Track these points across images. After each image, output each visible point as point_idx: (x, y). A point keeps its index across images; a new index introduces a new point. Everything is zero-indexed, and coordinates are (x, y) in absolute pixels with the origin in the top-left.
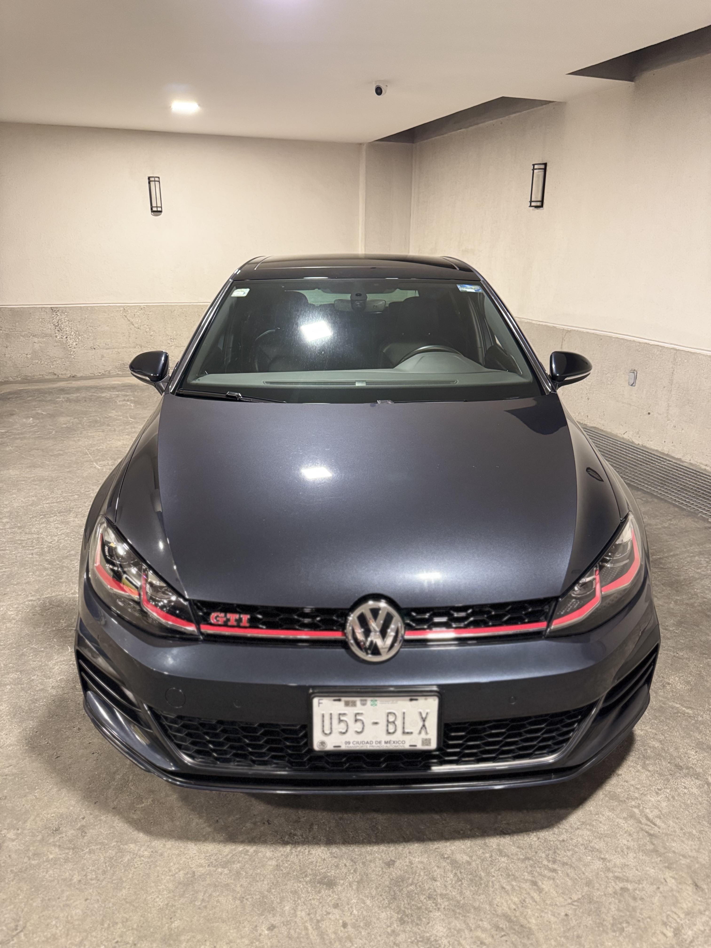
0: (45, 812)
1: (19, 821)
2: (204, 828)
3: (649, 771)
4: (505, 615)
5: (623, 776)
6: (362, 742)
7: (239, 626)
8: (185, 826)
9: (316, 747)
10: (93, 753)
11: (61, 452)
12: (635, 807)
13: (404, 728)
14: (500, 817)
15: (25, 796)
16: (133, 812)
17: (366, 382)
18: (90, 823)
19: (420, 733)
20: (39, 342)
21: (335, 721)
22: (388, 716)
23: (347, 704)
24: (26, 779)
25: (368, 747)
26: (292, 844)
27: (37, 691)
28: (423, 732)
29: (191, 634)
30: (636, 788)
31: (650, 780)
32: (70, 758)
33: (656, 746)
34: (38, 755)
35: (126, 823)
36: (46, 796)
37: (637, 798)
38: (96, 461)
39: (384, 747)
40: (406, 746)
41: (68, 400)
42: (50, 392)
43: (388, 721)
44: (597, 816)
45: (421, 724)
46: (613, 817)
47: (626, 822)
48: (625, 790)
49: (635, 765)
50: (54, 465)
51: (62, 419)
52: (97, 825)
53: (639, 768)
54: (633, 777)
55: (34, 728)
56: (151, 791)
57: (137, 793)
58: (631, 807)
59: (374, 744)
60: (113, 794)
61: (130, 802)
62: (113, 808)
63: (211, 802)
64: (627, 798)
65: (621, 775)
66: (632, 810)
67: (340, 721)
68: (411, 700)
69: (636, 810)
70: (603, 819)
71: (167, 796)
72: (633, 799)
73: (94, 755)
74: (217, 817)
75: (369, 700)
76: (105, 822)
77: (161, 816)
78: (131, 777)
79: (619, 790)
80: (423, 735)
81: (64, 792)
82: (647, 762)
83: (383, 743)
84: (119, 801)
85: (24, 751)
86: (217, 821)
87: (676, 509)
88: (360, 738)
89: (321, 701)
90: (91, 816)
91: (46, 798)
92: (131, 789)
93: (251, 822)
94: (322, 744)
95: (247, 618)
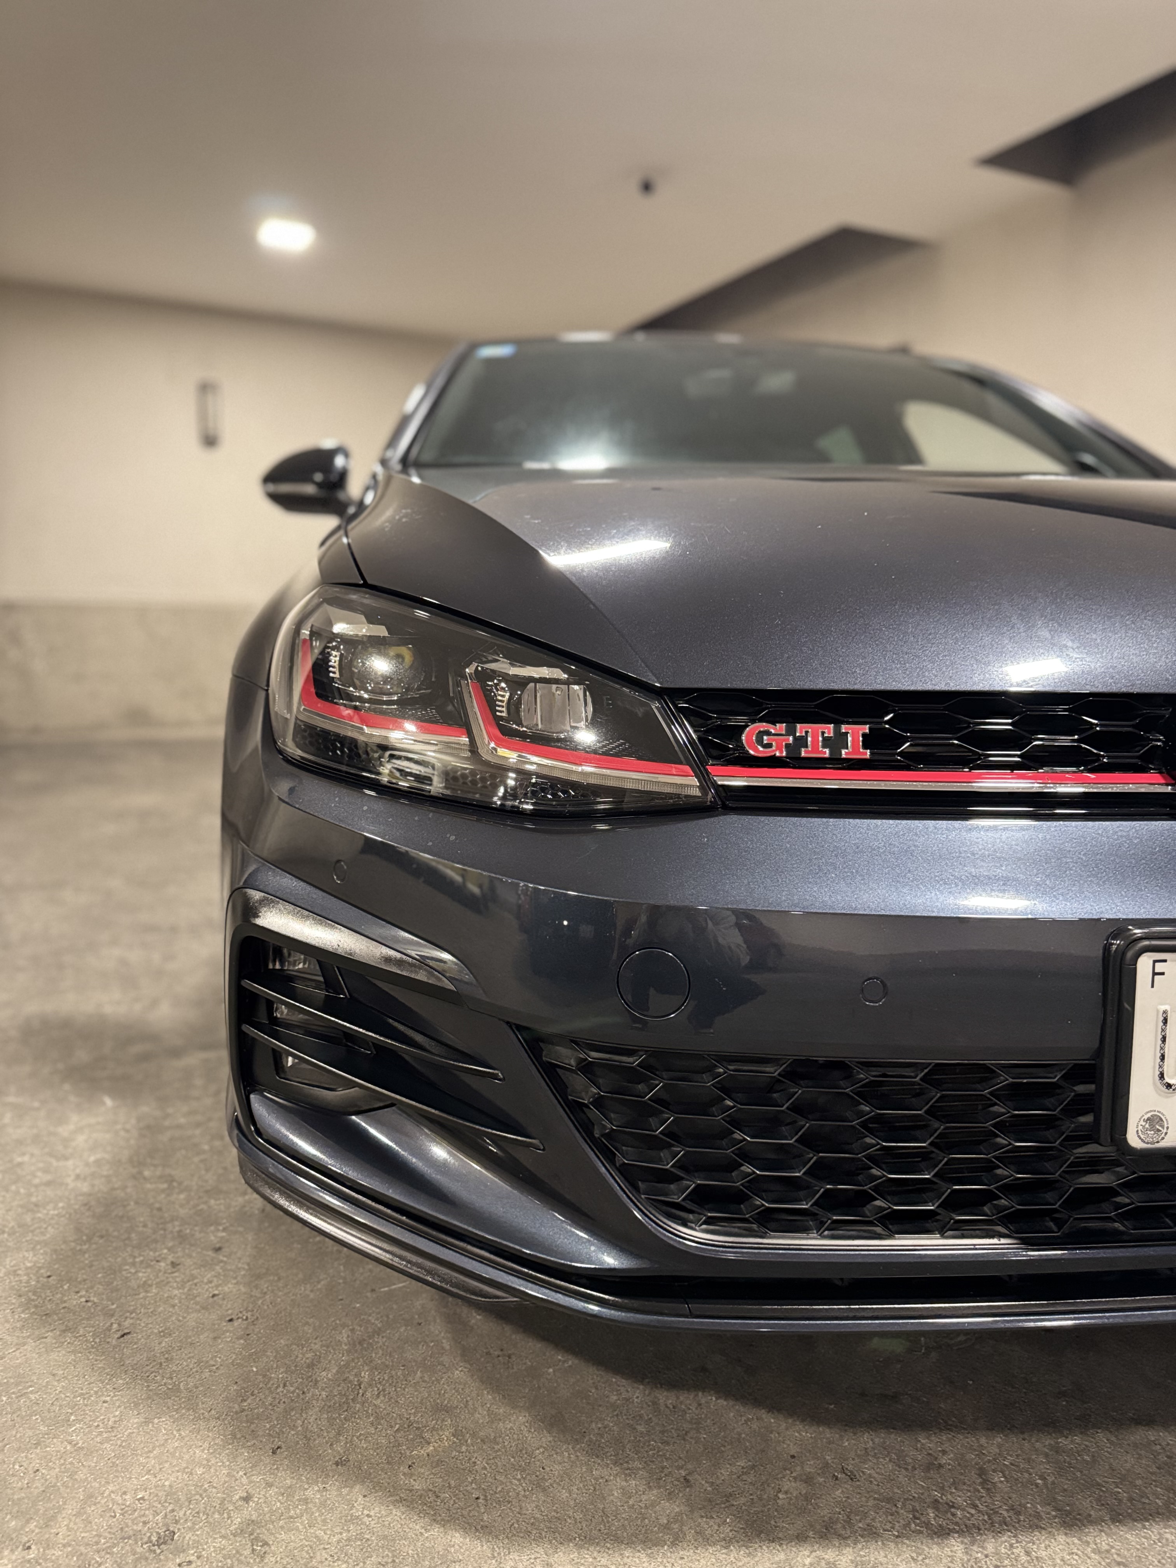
0: (111, 1487)
1: (28, 1522)
2: (653, 1505)
7: (836, 763)
8: (592, 1503)
9: (1135, 1139)
10: (231, 1320)
15: (37, 1444)
16: (406, 1470)
18: (272, 1512)
24: (32, 1397)
26: (961, 1533)
27: (36, 1186)
29: (683, 797)
32: (165, 1333)
34: (64, 1331)
35: (394, 1503)
36: (108, 1440)
52: (299, 1516)
55: (40, 1268)
56: (442, 1409)
57: (401, 1416)
60: (325, 1424)
61: (384, 1442)
62: (337, 1464)
63: (641, 1428)
71: (494, 1418)
73: (236, 1323)
74: (680, 1468)
76: (323, 1504)
77: (501, 1478)
78: (365, 1375)
81: (164, 1424)
84: (350, 1442)
85: (18, 1325)
86: (687, 1480)
89: (1159, 967)
90: (272, 1491)
91: (107, 1445)
93: (795, 1478)
94: (1152, 1128)
95: (861, 733)
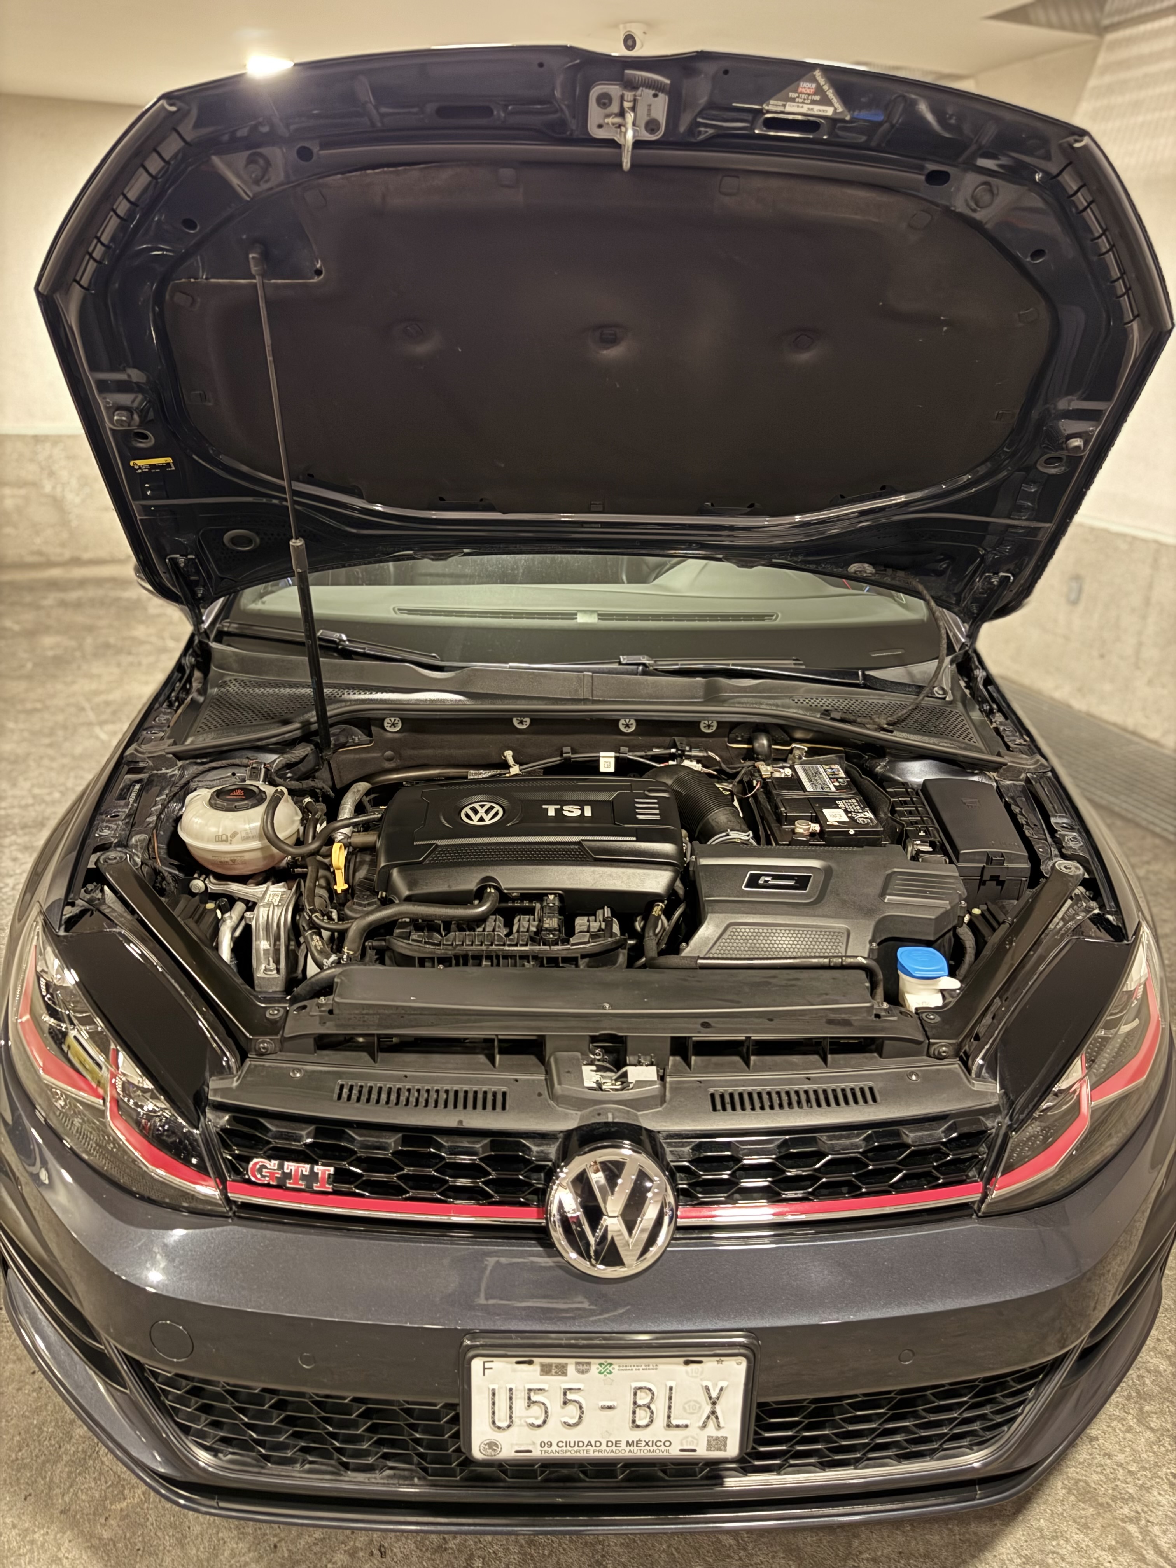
3: (1152, 1429)
4: (898, 1171)
5: (1101, 1441)
6: (577, 1444)
7: (309, 1190)
8: (208, 1561)
9: (478, 1452)
11: (39, 705)
12: (1130, 1520)
13: (669, 1417)
14: (856, 1543)
16: (102, 1521)
17: (599, 615)
18: (9, 1549)
19: (704, 1426)
20: (13, 496)
21: (520, 1403)
22: (635, 1394)
23: (546, 1370)
25: (592, 1453)
28: (711, 1424)
29: (208, 1201)
30: (1129, 1471)
31: (1154, 1453)
33: (1161, 1368)
35: (86, 1549)
37: (1132, 1498)
38: (101, 724)
39: (625, 1452)
40: (674, 1452)
41: (63, 604)
42: (31, 587)
43: (635, 1403)
44: (1054, 1543)
45: (708, 1409)
46: (1088, 1546)
47: (1115, 1560)
48: (1107, 1476)
49: (1123, 1414)
50: (22, 730)
51: (48, 641)
52: (25, 1555)
53: (1132, 1422)
54: (1119, 1443)
57: (115, 1473)
58: (1123, 1520)
59: (604, 1447)
60: (65, 1475)
61: (97, 1495)
62: (61, 1512)
64: (1114, 1498)
65: (1097, 1439)
66: (1124, 1528)
67: (531, 1403)
68: (687, 1363)
69: (1132, 1528)
70: (1066, 1549)
72: (1125, 1501)
74: (275, 1535)
75: (595, 1365)
76: (42, 1545)
77: (159, 1534)
79: (1095, 1477)
80: (711, 1430)
82: (1147, 1408)
83: (623, 1444)
84: (75, 1494)
86: (275, 1546)
87: (1158, 841)
88: (573, 1435)
89: (487, 1365)
90: (15, 1532)
92: (103, 1463)
93: (345, 1551)
94: (490, 1448)
95: (327, 1173)
